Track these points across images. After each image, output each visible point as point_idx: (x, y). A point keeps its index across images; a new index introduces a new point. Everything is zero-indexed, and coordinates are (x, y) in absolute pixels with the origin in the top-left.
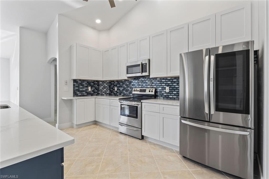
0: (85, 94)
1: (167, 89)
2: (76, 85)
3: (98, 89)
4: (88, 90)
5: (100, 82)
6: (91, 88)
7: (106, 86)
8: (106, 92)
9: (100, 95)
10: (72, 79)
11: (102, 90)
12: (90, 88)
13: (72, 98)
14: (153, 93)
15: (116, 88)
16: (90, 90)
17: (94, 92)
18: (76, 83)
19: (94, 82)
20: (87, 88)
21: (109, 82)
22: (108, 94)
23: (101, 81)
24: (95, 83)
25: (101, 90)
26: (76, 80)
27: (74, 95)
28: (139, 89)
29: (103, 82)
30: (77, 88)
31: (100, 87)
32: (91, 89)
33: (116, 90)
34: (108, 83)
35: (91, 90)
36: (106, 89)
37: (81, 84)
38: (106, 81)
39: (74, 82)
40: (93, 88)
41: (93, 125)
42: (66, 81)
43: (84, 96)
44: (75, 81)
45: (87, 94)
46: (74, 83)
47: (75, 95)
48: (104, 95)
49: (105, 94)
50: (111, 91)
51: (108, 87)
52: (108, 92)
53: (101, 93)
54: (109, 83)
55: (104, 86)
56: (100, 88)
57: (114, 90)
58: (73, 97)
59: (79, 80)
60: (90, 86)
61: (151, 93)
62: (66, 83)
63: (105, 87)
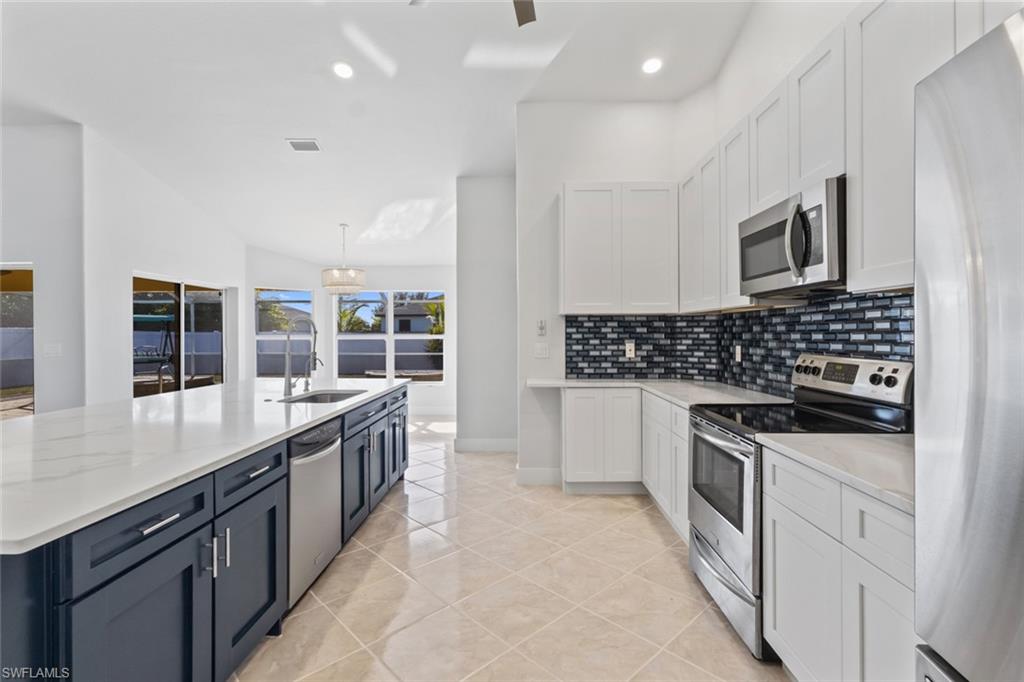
0: (609, 371)
2: (574, 336)
3: (668, 352)
4: (624, 355)
5: (676, 321)
6: (636, 345)
7: (704, 340)
8: (704, 364)
9: (679, 376)
10: (562, 316)
11: (687, 357)
12: (630, 348)
13: (562, 382)
14: (897, 395)
15: (738, 349)
16: (633, 355)
17: (652, 364)
18: (574, 330)
19: (648, 321)
20: (621, 347)
21: (717, 321)
22: (710, 375)
24: (656, 324)
25: (681, 356)
26: (576, 317)
27: (567, 373)
29: (693, 319)
30: (580, 347)
31: (678, 341)
32: (636, 350)
33: (738, 358)
34: (714, 324)
35: (636, 356)
36: (705, 352)
37: (596, 332)
38: (704, 315)
39: (567, 327)
40: (644, 347)
41: (629, 500)
42: (541, 322)
43: (605, 376)
44: (571, 321)
45: (619, 368)
46: (570, 330)
47: (572, 373)
48: (696, 377)
49: (700, 374)
50: (722, 361)
51: (714, 342)
52: (714, 367)
53: (682, 368)
54: (718, 325)
55: (694, 339)
56: (679, 347)
58: (566, 378)
59: (586, 319)
60: (631, 338)
61: (882, 393)
62: (542, 328)
63: (698, 344)
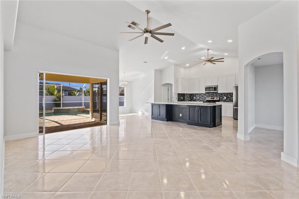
1: (225, 98)
10: (177, 93)
11: (186, 99)
14: (218, 99)
21: (190, 95)
22: (189, 100)
23: (186, 94)
28: (210, 98)
39: (178, 95)
50: (191, 99)
51: (190, 97)
55: (187, 96)
57: (194, 98)
61: (217, 99)
